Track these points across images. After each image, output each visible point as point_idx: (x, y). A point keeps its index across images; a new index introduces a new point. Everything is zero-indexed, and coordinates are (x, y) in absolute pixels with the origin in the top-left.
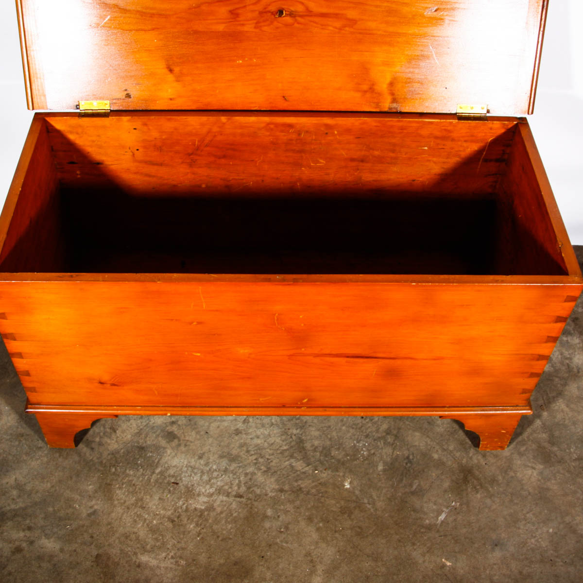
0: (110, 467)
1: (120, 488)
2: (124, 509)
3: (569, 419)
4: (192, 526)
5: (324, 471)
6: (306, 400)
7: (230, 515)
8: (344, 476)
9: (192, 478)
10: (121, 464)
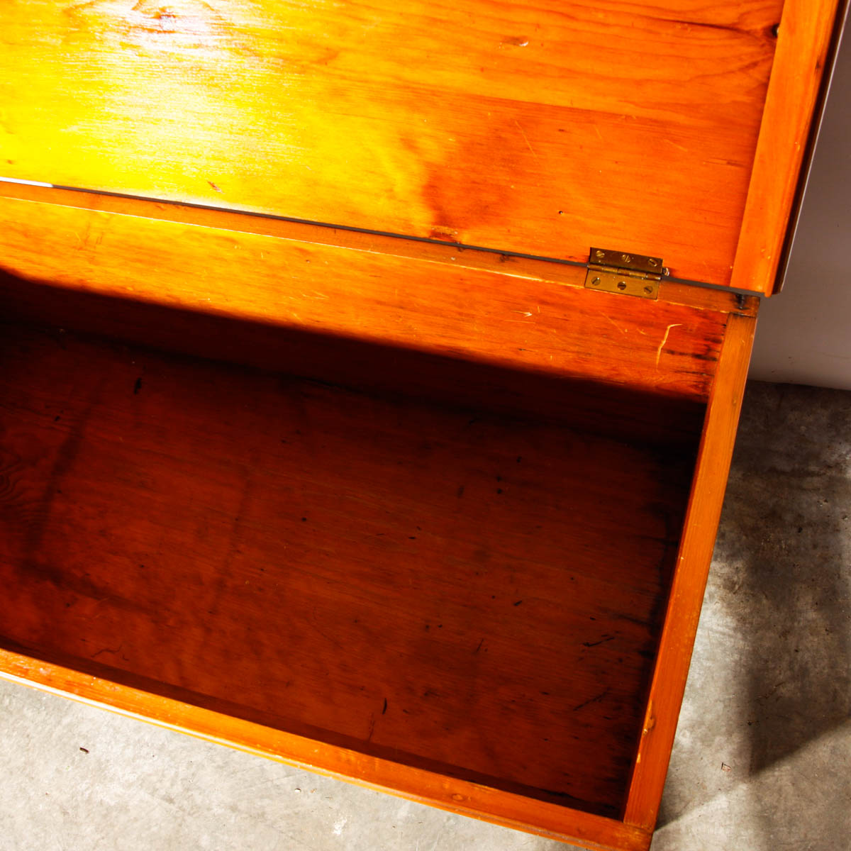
1: (9, 736)
3: (786, 810)
4: (88, 830)
5: (310, 794)
7: (146, 827)
8: (338, 812)
9: (110, 747)
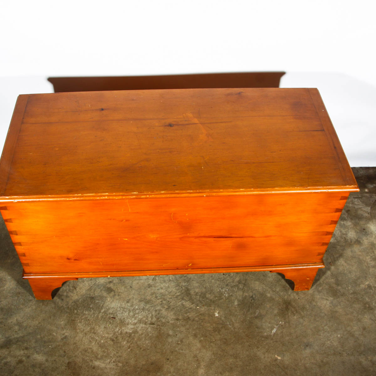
0: (74, 310)
1: (80, 322)
2: (83, 334)
3: (347, 270)
4: (124, 343)
5: (202, 307)
6: (190, 265)
7: (147, 335)
8: (214, 309)
9: (123, 314)
10: (80, 308)
